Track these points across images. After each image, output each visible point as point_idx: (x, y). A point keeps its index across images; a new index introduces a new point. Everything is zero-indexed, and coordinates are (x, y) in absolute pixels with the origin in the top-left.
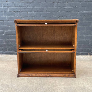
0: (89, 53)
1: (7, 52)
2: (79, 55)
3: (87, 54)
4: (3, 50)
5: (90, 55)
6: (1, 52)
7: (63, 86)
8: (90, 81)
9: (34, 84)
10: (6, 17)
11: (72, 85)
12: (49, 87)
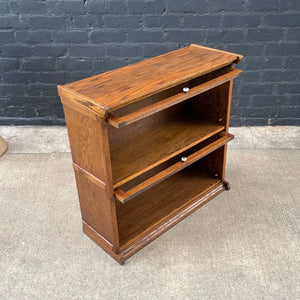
0: (270, 120)
1: (36, 118)
2: (240, 125)
3: (264, 123)
4: (23, 113)
10: (20, 16)
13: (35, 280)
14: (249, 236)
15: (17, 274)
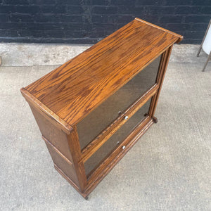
4: (9, 34)
13: (31, 165)
14: (163, 131)
15: (19, 161)
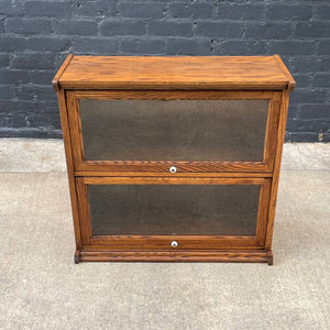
0: (321, 135)
1: (26, 129)
3: (314, 139)
4: (10, 121)
5: (326, 140)
6: (5, 129)
7: (230, 308)
8: (318, 282)
9: (135, 296)
11: (257, 302)
12: (184, 310)
